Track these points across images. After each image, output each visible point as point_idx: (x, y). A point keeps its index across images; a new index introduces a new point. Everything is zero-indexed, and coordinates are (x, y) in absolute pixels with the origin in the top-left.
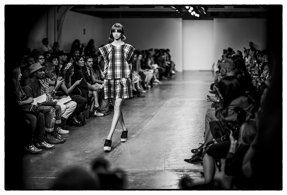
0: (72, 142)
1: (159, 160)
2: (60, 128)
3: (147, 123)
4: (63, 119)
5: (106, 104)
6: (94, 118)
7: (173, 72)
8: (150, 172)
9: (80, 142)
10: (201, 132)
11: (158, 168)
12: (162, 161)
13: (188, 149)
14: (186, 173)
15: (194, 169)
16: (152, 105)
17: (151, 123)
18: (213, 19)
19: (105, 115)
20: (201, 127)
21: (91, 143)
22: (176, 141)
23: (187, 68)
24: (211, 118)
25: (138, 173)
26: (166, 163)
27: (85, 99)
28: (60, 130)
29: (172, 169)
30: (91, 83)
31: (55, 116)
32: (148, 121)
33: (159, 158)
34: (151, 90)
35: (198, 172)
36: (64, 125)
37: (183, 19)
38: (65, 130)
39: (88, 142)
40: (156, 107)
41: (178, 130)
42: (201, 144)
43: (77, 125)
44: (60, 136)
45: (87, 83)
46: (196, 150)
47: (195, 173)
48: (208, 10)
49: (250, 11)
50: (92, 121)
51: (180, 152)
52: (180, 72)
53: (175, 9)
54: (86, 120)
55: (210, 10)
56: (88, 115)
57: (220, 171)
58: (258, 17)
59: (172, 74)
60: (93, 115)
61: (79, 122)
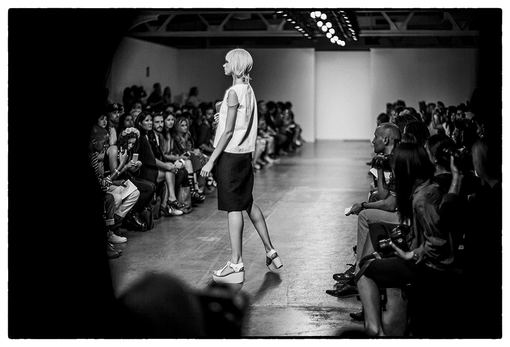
0: (132, 256)
1: (278, 289)
2: (112, 232)
4: (117, 218)
5: (186, 194)
6: (168, 218)
7: (298, 143)
8: (264, 310)
9: (145, 257)
10: (350, 246)
11: (276, 303)
12: (283, 291)
13: (327, 273)
14: (325, 314)
15: (338, 306)
18: (369, 50)
19: (184, 213)
20: (348, 237)
21: (164, 258)
22: (306, 259)
23: (322, 136)
24: (368, 220)
26: (291, 296)
27: (152, 184)
28: (111, 237)
29: (301, 305)
30: (161, 159)
31: (105, 212)
33: (279, 287)
34: (261, 173)
35: (346, 312)
36: (118, 228)
37: (317, 50)
38: (120, 237)
39: (159, 257)
40: (271, 202)
41: (310, 241)
42: (350, 265)
43: (140, 229)
44: (112, 245)
45: (156, 159)
46: (342, 275)
47: (341, 313)
48: (360, 33)
49: (436, 35)
50: (164, 224)
51: (313, 277)
52: (309, 144)
53: (303, 32)
54: (154, 221)
55: (364, 34)
56: (157, 211)
57: (385, 310)
58: (451, 46)
59: (295, 146)
60: (167, 214)
61: (142, 224)
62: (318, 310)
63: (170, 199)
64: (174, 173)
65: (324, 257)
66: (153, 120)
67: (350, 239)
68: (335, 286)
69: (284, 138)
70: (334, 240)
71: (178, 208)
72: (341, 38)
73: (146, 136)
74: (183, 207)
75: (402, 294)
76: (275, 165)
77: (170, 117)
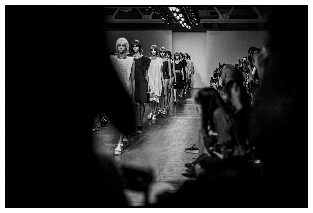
12: (157, 173)
13: (181, 164)
17: (143, 139)
18: (206, 32)
22: (170, 156)
26: (161, 176)
29: (167, 180)
32: (141, 137)
37: (173, 31)
46: (190, 164)
49: (248, 22)
51: (174, 166)
62: (177, 184)
70: (185, 145)
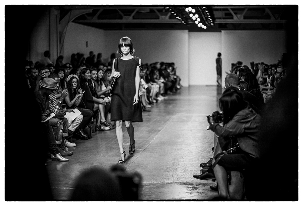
0: (79, 154)
1: (167, 173)
2: (67, 140)
3: (154, 138)
4: (70, 132)
6: (101, 132)
7: (178, 87)
8: (159, 185)
9: (87, 155)
10: (210, 147)
11: (166, 181)
12: (170, 174)
13: (196, 163)
14: (195, 187)
15: (203, 182)
16: (158, 120)
17: (157, 137)
18: (221, 31)
19: (110, 129)
21: (98, 156)
22: (184, 155)
23: (193, 83)
25: (147, 186)
26: (175, 177)
27: (91, 112)
28: (66, 143)
29: (181, 182)
30: (96, 97)
31: (63, 128)
32: (155, 136)
33: (167, 172)
34: (157, 105)
35: (208, 185)
36: (70, 138)
37: (190, 31)
38: (72, 143)
39: (96, 155)
40: (163, 122)
41: (186, 145)
42: (210, 158)
43: (84, 138)
44: (67, 148)
45: (93, 97)
46: (205, 164)
47: (204, 186)
48: (216, 21)
49: (261, 22)
50: (99, 135)
51: (188, 166)
52: (185, 87)
53: (181, 20)
54: (92, 133)
55: (218, 21)
56: (94, 128)
57: (230, 184)
58: (270, 29)
59: (177, 89)
60: (100, 129)
61: (85, 135)
62: (191, 185)
63: (102, 121)
64: (104, 105)
65: (195, 154)
66: (91, 73)
67: (210, 143)
68: (201, 170)
69: (170, 84)
70: (200, 144)
71: (106, 126)
72: (204, 24)
73: (87, 83)
74: (110, 125)
75: (240, 175)
76: (165, 100)
77: (101, 71)
